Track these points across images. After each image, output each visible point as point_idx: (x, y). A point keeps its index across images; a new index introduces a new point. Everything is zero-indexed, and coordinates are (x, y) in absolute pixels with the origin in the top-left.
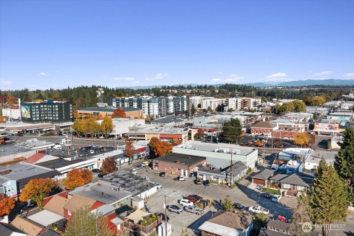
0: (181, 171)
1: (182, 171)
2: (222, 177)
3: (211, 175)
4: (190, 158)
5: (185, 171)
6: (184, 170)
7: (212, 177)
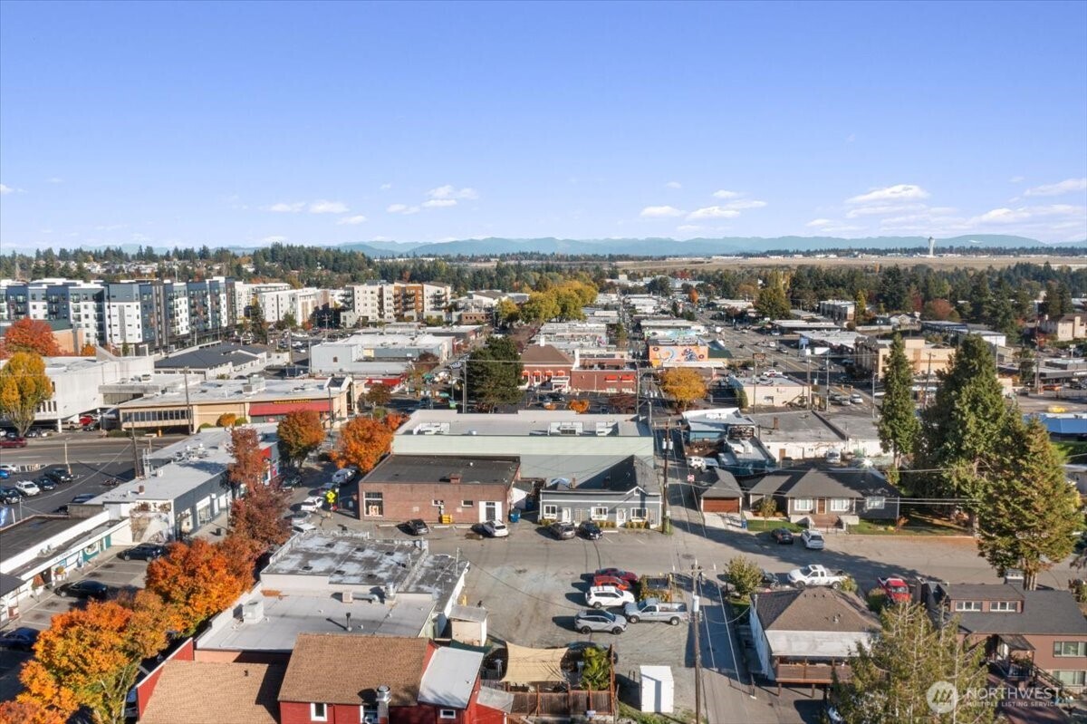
0: (478, 507)
1: (482, 506)
2: (628, 507)
3: (589, 506)
4: (471, 464)
5: (494, 504)
6: (487, 504)
7: (593, 510)
